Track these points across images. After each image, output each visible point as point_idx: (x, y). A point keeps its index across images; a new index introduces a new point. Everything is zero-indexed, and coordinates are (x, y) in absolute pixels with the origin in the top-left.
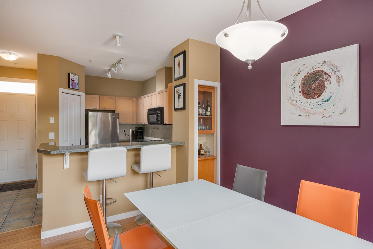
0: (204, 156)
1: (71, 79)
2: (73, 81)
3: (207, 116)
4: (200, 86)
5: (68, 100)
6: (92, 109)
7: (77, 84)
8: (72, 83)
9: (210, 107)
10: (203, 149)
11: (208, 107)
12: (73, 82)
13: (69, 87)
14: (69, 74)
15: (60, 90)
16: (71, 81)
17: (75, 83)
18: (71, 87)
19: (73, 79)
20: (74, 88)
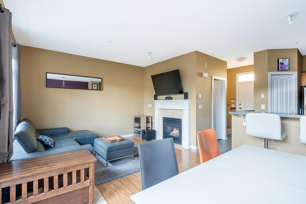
1: (280, 63)
5: (279, 79)
7: (287, 65)
13: (278, 70)
14: (278, 60)
15: (270, 73)
16: (280, 64)
17: (284, 65)
18: (280, 69)
19: (282, 63)
20: (283, 69)
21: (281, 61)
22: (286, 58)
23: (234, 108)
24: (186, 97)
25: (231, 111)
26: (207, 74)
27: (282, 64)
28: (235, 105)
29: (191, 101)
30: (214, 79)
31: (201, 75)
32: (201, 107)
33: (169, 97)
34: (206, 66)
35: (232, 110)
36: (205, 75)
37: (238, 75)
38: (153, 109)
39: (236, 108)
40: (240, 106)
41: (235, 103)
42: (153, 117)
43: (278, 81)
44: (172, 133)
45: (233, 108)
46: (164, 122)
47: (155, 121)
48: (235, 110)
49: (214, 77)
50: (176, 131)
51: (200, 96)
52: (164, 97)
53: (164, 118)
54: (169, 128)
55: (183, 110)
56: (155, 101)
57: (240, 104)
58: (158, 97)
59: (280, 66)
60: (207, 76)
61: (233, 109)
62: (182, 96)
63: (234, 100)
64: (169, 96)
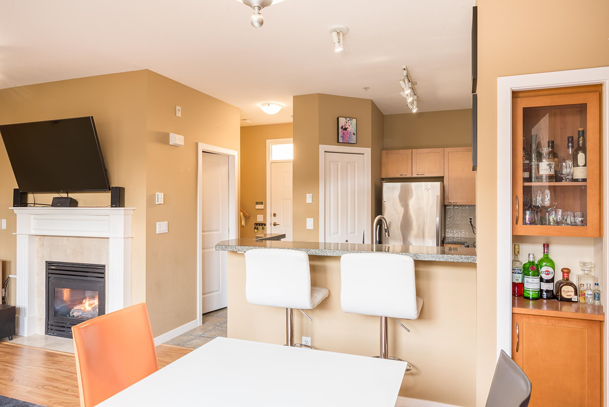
0: (574, 305)
1: (340, 126)
2: (346, 129)
3: (577, 180)
4: (515, 94)
5: (339, 163)
6: (399, 176)
7: (354, 134)
8: (344, 134)
9: (585, 152)
10: (571, 284)
11: (577, 154)
12: (345, 132)
13: (338, 142)
14: (338, 118)
15: (323, 148)
16: (340, 130)
17: (349, 133)
18: (341, 140)
19: (344, 127)
20: (346, 142)
21: (342, 121)
22: (351, 118)
23: (262, 224)
24: (118, 199)
25: (256, 231)
26: (182, 137)
27: (344, 129)
28: (265, 218)
29: (132, 212)
30: (203, 152)
31: (164, 139)
32: (162, 227)
33: (68, 198)
34: (179, 114)
35: (257, 229)
36: (177, 139)
37: (270, 144)
38: (10, 235)
39: (265, 225)
40: (274, 220)
41: (263, 212)
42: (10, 262)
43: (338, 165)
44: (79, 310)
45: (260, 224)
46: (48, 279)
47: (17, 277)
48: (263, 228)
49: (202, 147)
50: (92, 302)
51: (160, 198)
52: (49, 197)
53: (49, 264)
54: (66, 293)
55: (108, 239)
56: (18, 211)
57: (275, 215)
58: (31, 197)
59: (340, 135)
60: (182, 143)
61: (260, 227)
62: (107, 196)
63: (262, 203)
64: (65, 195)
